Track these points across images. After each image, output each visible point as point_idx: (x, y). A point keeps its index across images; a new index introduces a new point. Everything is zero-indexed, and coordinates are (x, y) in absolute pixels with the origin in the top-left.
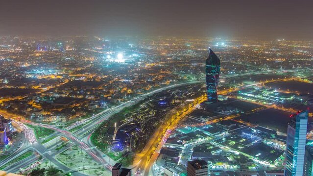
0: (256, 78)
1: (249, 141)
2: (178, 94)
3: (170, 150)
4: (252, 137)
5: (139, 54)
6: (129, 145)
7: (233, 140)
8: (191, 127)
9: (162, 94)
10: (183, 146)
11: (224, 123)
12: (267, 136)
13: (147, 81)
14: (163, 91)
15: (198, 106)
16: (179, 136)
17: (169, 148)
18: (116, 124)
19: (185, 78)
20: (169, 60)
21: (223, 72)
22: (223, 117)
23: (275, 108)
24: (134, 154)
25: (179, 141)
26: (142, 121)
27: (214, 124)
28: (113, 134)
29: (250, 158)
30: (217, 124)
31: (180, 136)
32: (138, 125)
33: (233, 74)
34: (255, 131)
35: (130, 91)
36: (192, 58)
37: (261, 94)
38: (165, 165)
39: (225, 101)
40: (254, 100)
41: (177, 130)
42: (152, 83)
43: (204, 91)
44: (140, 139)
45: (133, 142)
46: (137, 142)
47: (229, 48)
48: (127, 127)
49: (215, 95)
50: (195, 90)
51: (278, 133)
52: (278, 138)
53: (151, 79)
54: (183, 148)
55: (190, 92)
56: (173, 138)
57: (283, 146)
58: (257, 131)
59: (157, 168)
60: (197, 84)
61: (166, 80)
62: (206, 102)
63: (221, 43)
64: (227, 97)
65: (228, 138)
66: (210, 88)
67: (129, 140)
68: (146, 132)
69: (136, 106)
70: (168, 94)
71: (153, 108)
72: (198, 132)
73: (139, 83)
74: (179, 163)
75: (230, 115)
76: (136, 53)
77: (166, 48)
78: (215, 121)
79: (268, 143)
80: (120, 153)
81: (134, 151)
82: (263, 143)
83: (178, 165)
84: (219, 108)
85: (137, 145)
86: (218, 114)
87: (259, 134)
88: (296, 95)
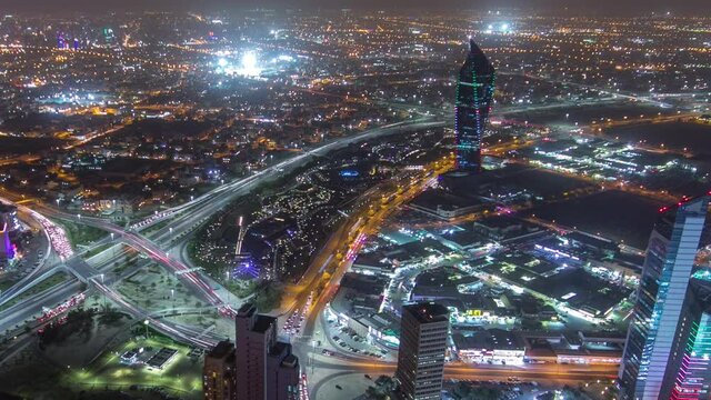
0: (581, 115)
1: (548, 264)
2: (385, 152)
3: (362, 279)
4: (558, 254)
5: (294, 55)
6: (272, 266)
7: (510, 261)
8: (414, 231)
9: (347, 153)
10: (393, 272)
11: (492, 221)
12: (594, 253)
13: (313, 122)
14: (351, 144)
15: (433, 182)
16: (385, 249)
17: (361, 275)
18: (241, 219)
19: (404, 115)
20: (365, 70)
21: (499, 99)
22: (491, 207)
23: (624, 189)
24: (284, 286)
25: (383, 261)
26: (300, 213)
27: (468, 225)
28: (235, 241)
29: (547, 303)
30: (476, 224)
31: (388, 249)
32: (292, 224)
33: (525, 104)
34: (566, 242)
35: (272, 144)
36: (422, 63)
37: (591, 155)
38: (352, 312)
39: (497, 171)
40: (571, 170)
41: (380, 236)
42: (324, 126)
43: (449, 147)
44: (296, 253)
45: (279, 260)
46: (290, 259)
47: (519, 38)
48: (267, 225)
49: (475, 157)
50: (427, 143)
51: (623, 248)
52: (622, 260)
53: (323, 116)
54: (392, 276)
55: (414, 148)
56: (372, 253)
57: (633, 280)
58: (570, 243)
59: (333, 316)
60: (432, 128)
61: (358, 119)
62: (454, 172)
63: (501, 27)
64: (505, 162)
65: (499, 256)
66: (465, 139)
67: (272, 255)
68: (310, 238)
69: (286, 179)
70: (362, 153)
71: (328, 186)
72: (429, 242)
73: (294, 125)
74: (382, 307)
75: (508, 205)
76: (287, 53)
77: (360, 39)
78: (471, 217)
79: (595, 270)
80: (251, 282)
81: (283, 278)
82: (583, 269)
83: (380, 311)
84: (482, 187)
85: (288, 266)
86: (479, 202)
87: (576, 249)
88: (680, 157)
